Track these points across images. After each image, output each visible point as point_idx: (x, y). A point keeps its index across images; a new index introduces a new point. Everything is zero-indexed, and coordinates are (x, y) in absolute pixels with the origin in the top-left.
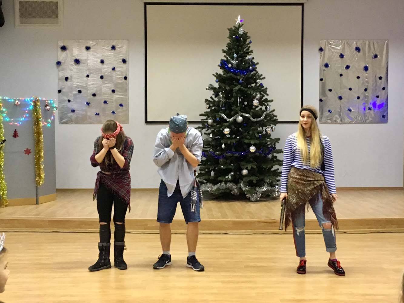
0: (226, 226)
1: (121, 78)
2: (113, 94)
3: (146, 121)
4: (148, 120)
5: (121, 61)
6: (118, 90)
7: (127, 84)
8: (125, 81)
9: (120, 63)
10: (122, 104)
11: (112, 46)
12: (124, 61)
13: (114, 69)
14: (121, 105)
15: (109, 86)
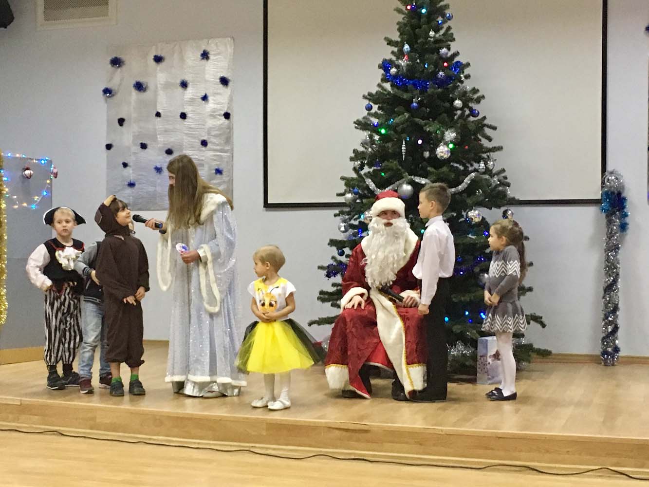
0: (253, 433)
1: (219, 115)
2: (204, 148)
3: (264, 203)
4: (269, 202)
5: (219, 81)
6: (213, 140)
7: (230, 128)
8: (227, 121)
9: (216, 86)
10: (220, 169)
11: (202, 52)
12: (224, 81)
13: (205, 98)
14: (219, 171)
15: (197, 132)
